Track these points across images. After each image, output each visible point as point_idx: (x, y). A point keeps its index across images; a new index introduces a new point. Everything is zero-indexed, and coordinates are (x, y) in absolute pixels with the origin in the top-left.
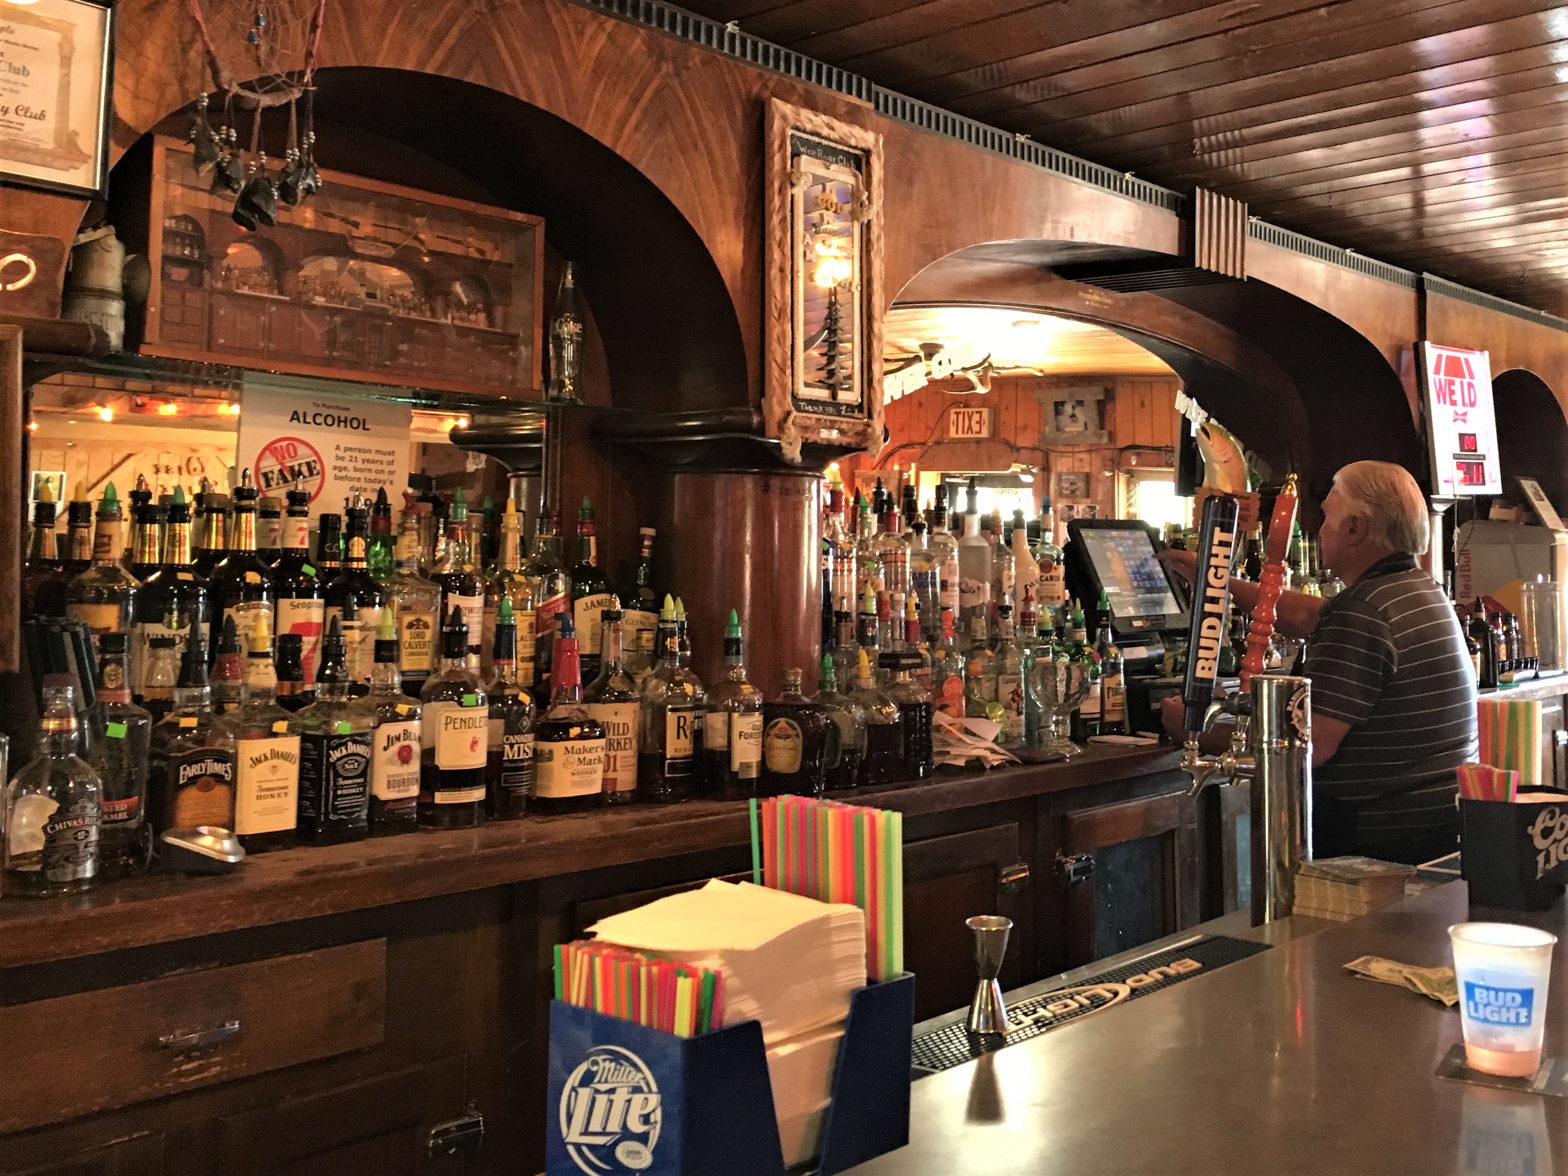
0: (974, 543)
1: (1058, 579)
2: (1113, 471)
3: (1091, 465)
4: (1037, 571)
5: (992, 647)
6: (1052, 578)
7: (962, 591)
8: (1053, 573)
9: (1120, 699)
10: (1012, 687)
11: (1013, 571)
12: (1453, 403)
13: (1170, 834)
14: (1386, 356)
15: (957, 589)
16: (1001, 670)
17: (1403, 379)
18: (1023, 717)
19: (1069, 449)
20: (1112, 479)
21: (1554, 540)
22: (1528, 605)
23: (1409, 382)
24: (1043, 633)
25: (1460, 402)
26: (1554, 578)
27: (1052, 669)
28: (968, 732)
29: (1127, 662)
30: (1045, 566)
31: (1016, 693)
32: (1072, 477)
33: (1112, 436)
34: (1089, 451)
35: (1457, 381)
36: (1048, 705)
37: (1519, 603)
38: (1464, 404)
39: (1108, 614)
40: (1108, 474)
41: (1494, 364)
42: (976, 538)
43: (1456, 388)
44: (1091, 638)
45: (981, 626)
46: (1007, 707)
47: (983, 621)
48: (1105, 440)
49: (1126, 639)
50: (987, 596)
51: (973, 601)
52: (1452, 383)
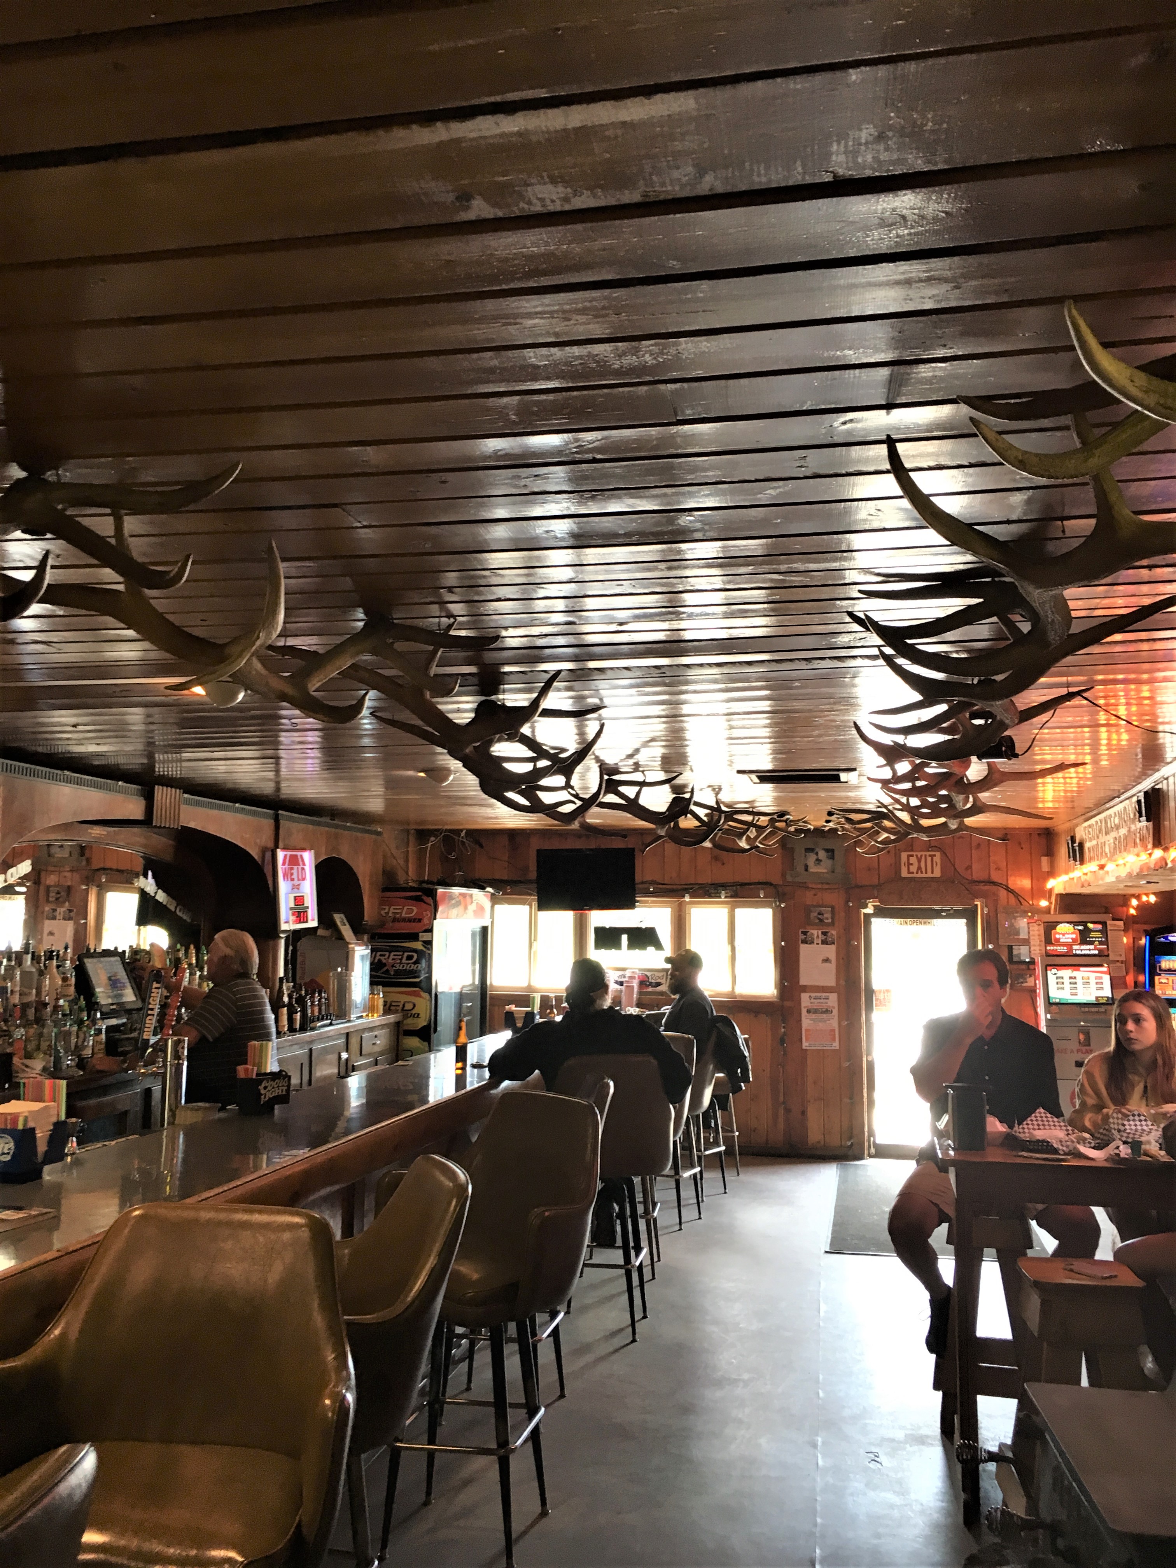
0: (27, 970)
1: (70, 985)
2: (87, 885)
3: (72, 880)
4: (60, 983)
5: (37, 1024)
6: (68, 985)
7: (20, 995)
8: (69, 982)
9: (103, 1046)
10: (48, 1043)
11: (47, 982)
12: (292, 880)
13: (126, 1113)
14: (256, 857)
15: (18, 994)
16: (41, 1035)
17: (265, 871)
18: (52, 1058)
19: (56, 869)
20: (87, 891)
21: (348, 948)
22: (333, 985)
23: (268, 870)
24: (64, 1015)
25: (296, 879)
26: (347, 969)
27: (69, 1033)
28: (27, 1066)
29: (107, 1028)
30: (65, 979)
31: (50, 1046)
32: (57, 889)
33: (88, 861)
34: (71, 871)
35: (295, 867)
36: (66, 1052)
37: (328, 983)
38: (299, 880)
39: (97, 1003)
40: (84, 887)
41: (317, 856)
42: (29, 967)
43: (295, 871)
44: (89, 1017)
45: (31, 1013)
46: (45, 1054)
47: (33, 1010)
48: (84, 863)
49: (105, 1016)
50: (33, 997)
51: (26, 1000)
52: (292, 869)
